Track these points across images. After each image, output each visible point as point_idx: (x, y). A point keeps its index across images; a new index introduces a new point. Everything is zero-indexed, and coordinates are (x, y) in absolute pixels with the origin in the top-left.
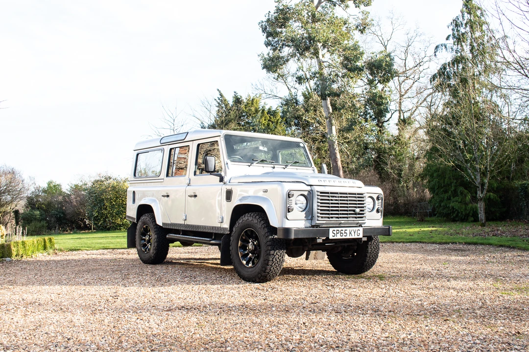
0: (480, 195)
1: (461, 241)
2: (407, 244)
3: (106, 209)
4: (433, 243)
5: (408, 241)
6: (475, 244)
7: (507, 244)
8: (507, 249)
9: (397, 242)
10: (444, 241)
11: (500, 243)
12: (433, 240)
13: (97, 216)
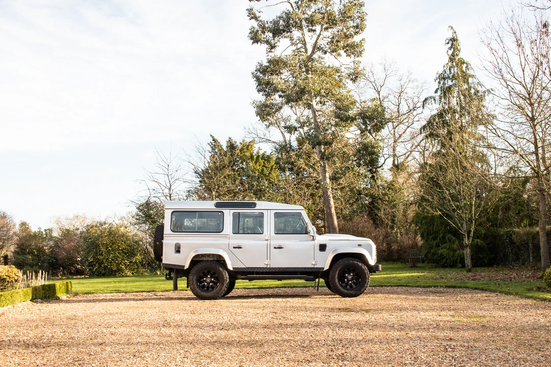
0: (466, 241)
1: (442, 285)
2: (395, 288)
3: (102, 255)
4: (418, 287)
5: (396, 285)
7: (481, 287)
8: (480, 292)
9: (385, 286)
10: (427, 285)
11: (474, 286)
12: (418, 284)
13: (92, 262)
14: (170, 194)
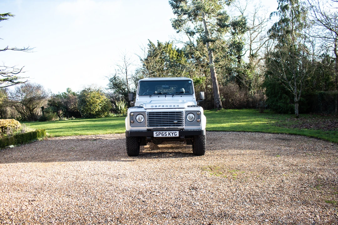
0: (296, 99)
1: (286, 132)
2: (254, 134)
4: (269, 133)
5: (254, 131)
6: (295, 135)
8: (316, 140)
10: (276, 132)
11: (310, 135)
12: (270, 130)
14: (126, 72)
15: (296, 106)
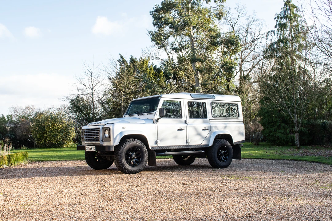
0: (297, 128)
1: (288, 158)
5: (254, 158)
6: (297, 160)
8: (317, 164)
10: (277, 158)
11: (312, 160)
12: (270, 157)
14: (93, 93)
15: (297, 136)
